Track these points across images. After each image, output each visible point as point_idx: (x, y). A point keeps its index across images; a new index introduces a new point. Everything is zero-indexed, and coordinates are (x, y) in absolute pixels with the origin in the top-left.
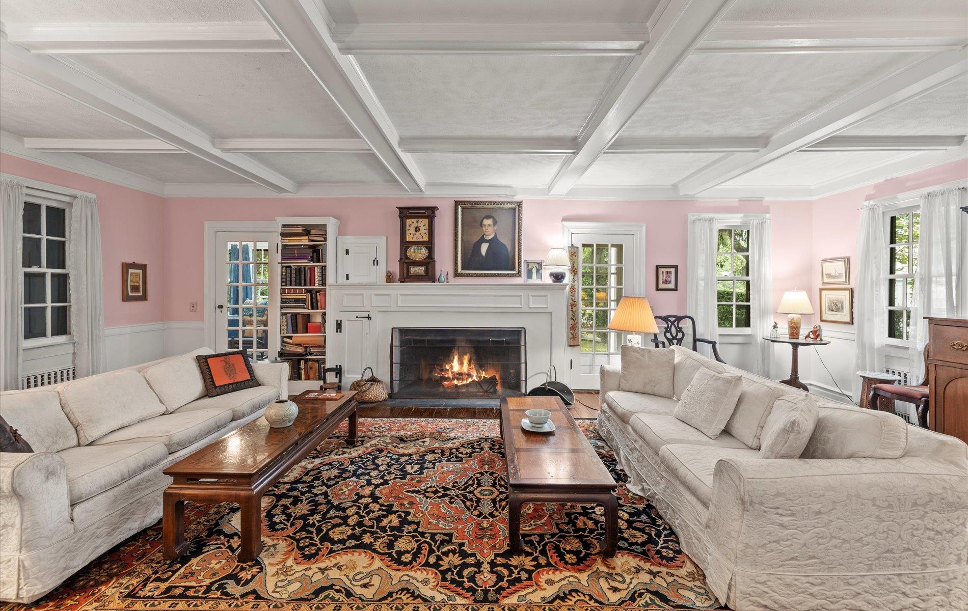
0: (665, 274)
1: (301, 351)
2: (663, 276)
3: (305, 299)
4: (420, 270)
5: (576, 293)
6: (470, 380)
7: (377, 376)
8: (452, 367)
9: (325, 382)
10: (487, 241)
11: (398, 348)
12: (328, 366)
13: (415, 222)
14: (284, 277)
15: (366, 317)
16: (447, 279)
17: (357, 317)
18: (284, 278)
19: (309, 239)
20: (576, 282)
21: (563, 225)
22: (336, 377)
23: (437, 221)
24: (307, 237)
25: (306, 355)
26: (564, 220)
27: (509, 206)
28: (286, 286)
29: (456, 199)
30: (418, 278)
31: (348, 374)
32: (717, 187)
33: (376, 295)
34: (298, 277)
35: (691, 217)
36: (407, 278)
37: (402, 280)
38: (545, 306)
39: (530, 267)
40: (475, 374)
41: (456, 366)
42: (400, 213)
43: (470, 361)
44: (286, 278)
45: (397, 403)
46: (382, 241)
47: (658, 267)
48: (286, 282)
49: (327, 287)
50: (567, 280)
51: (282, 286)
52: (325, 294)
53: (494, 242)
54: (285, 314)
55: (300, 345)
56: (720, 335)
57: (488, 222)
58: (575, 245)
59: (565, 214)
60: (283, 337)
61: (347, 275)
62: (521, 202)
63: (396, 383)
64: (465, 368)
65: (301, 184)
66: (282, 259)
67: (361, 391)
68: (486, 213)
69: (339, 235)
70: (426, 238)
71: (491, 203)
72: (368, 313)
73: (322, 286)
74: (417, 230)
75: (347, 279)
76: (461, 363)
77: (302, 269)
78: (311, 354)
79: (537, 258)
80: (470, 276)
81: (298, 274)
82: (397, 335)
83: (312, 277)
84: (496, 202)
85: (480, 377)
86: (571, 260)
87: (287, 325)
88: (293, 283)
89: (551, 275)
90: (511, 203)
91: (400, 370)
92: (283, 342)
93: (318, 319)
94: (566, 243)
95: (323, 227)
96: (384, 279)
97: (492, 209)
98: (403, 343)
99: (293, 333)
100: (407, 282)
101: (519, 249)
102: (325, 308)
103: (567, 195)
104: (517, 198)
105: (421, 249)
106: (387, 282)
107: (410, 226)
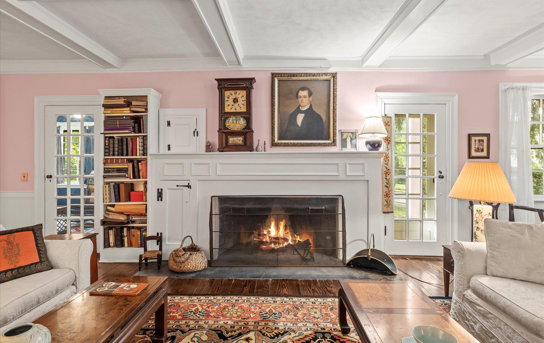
0: (477, 142)
1: (123, 219)
2: (475, 144)
3: (127, 168)
4: (239, 140)
5: (390, 161)
6: (286, 244)
7: (198, 243)
8: (269, 232)
9: (145, 250)
10: (302, 112)
11: (218, 216)
12: (149, 233)
13: (233, 94)
14: (107, 147)
15: (186, 186)
16: (265, 148)
17: (177, 186)
18: (107, 149)
19: (130, 110)
20: (389, 151)
21: (377, 96)
22: (158, 244)
23: (254, 93)
24: (128, 109)
25: (128, 223)
26: (377, 90)
27: (324, 78)
28: (109, 156)
29: (273, 72)
30: (237, 148)
31: (169, 241)
32: (530, 57)
33: (196, 164)
34: (120, 147)
35: (502, 87)
36: (225, 147)
37: (221, 149)
38: (362, 174)
39: (345, 136)
40: (290, 238)
41: (273, 231)
42: (219, 85)
43: (286, 227)
44: (109, 149)
45: (216, 273)
46: (202, 113)
47: (470, 136)
48: (109, 152)
49: (148, 157)
50: (382, 149)
51: (105, 156)
52: (147, 163)
53: (310, 113)
54: (108, 183)
55: (122, 213)
56: (535, 202)
57: (303, 93)
58: (388, 115)
59: (379, 85)
60: (106, 206)
61: (169, 146)
62: (336, 73)
63: (215, 249)
64: (282, 233)
65: (124, 59)
66: (105, 130)
67: (180, 262)
68: (302, 85)
69: (161, 107)
70: (244, 109)
71: (307, 75)
72: (188, 182)
73: (144, 155)
74: (235, 101)
75: (169, 149)
76: (278, 228)
77: (125, 139)
78: (133, 222)
79: (352, 128)
80: (286, 146)
81: (120, 144)
82: (216, 203)
83: (134, 147)
84: (311, 74)
85: (295, 241)
86: (386, 128)
87: (110, 194)
88: (116, 153)
89: (367, 143)
90: (326, 74)
91: (220, 236)
92: (107, 211)
93: (141, 188)
94: (380, 112)
95: (144, 98)
96: (204, 149)
97: (307, 80)
98: (223, 211)
99: (116, 202)
100: (226, 151)
101: (334, 119)
102: (146, 178)
103: (380, 66)
104: (332, 70)
105: (239, 120)
106: (206, 151)
107: (228, 98)
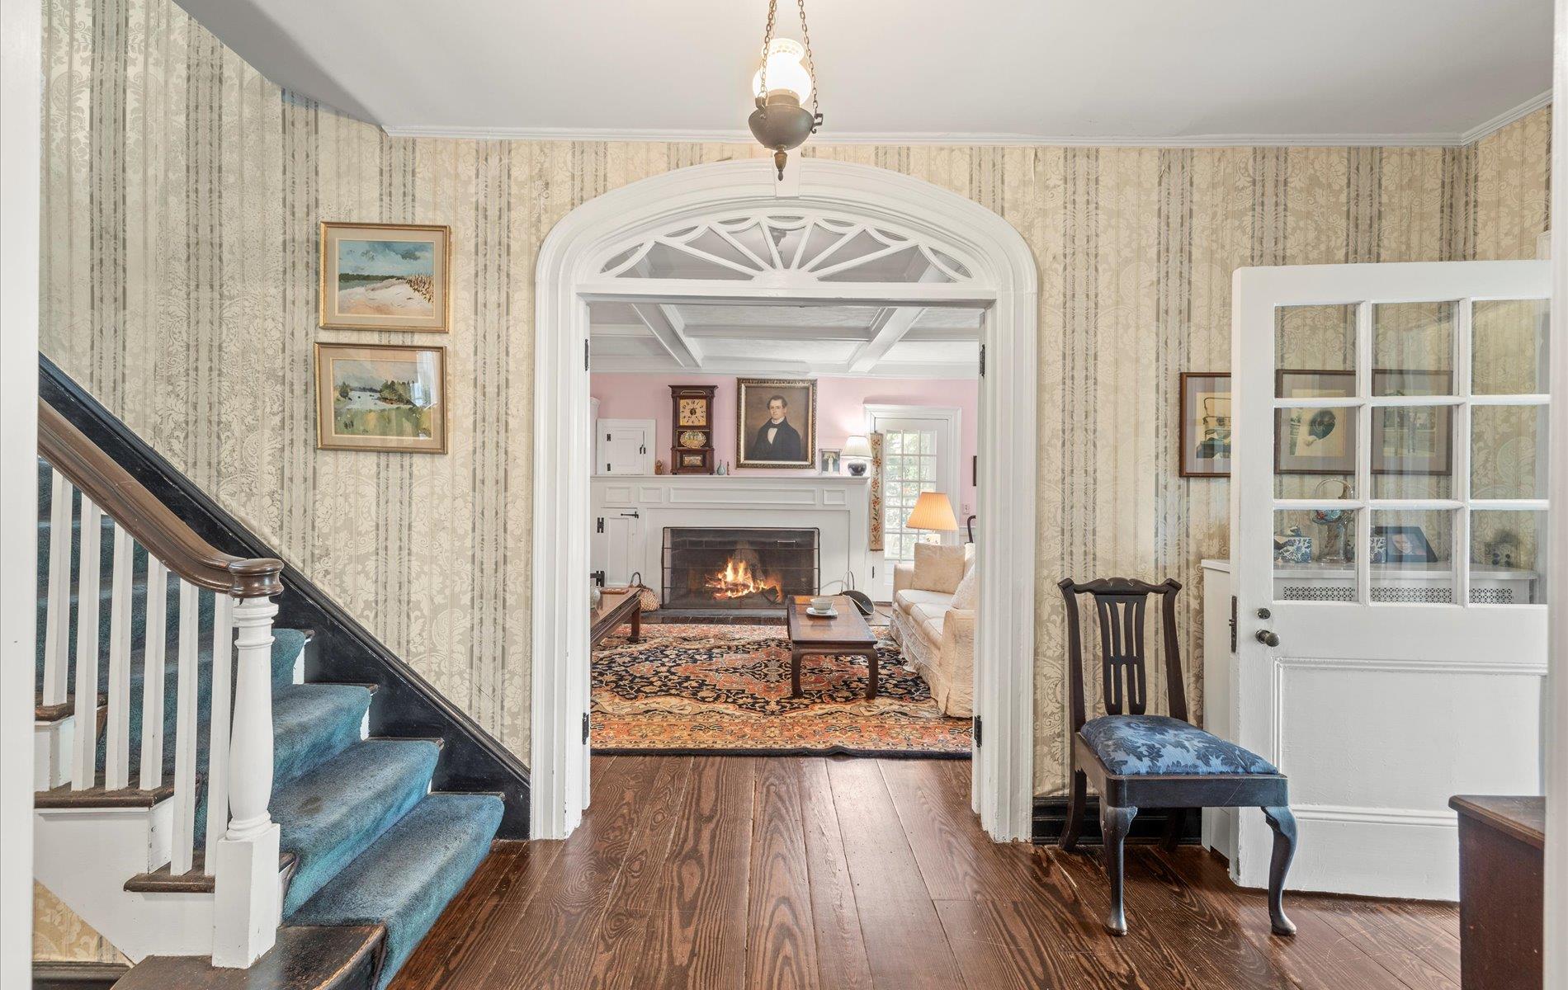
4: (696, 460)
5: (879, 488)
6: (746, 592)
7: (649, 582)
8: (725, 576)
10: (774, 426)
11: (669, 550)
13: (690, 404)
15: (633, 515)
16: (728, 471)
17: (622, 515)
20: (880, 476)
21: (866, 409)
22: (599, 584)
23: (716, 402)
26: (866, 402)
27: (801, 385)
29: (739, 377)
30: (693, 469)
31: (612, 581)
33: (643, 489)
36: (680, 469)
37: (675, 471)
38: (842, 503)
39: (826, 457)
40: (752, 585)
41: (729, 575)
42: (673, 392)
43: (746, 569)
45: (668, 613)
46: (650, 426)
50: (869, 473)
53: (784, 427)
57: (776, 403)
58: (879, 432)
59: (868, 395)
61: (609, 465)
62: (816, 380)
63: (667, 591)
64: (741, 577)
68: (774, 392)
69: (599, 416)
70: (703, 423)
71: (780, 381)
72: (635, 510)
74: (693, 412)
75: (609, 469)
76: (735, 570)
79: (834, 447)
82: (668, 535)
84: (786, 380)
85: (758, 588)
86: (874, 449)
89: (850, 466)
90: (803, 381)
94: (867, 428)
96: (653, 470)
98: (674, 546)
100: (679, 473)
101: (812, 436)
103: (869, 372)
104: (811, 376)
105: (698, 435)
106: (657, 473)
107: (684, 408)
